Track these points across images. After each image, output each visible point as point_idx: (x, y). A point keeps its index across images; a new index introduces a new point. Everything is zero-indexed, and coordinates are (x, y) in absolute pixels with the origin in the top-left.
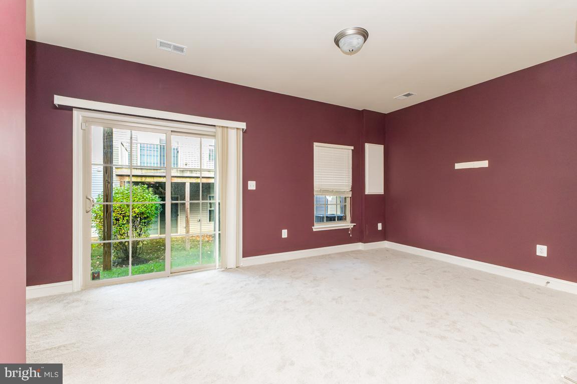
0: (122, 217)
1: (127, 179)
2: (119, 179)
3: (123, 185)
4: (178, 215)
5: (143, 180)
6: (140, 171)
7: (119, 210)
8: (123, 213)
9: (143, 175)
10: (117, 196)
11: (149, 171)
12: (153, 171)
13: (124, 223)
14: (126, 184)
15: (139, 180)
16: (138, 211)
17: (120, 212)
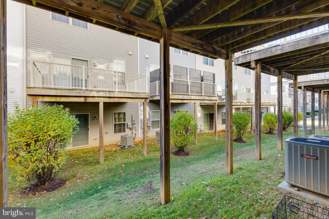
0: (33, 142)
1: (40, 99)
2: (31, 99)
3: (35, 105)
4: (89, 129)
5: (58, 99)
6: (54, 91)
7: (30, 135)
8: (35, 137)
9: (57, 95)
10: (28, 119)
11: (64, 91)
12: (68, 91)
13: (37, 148)
14: (38, 104)
15: (53, 99)
16: (54, 134)
17: (32, 137)
